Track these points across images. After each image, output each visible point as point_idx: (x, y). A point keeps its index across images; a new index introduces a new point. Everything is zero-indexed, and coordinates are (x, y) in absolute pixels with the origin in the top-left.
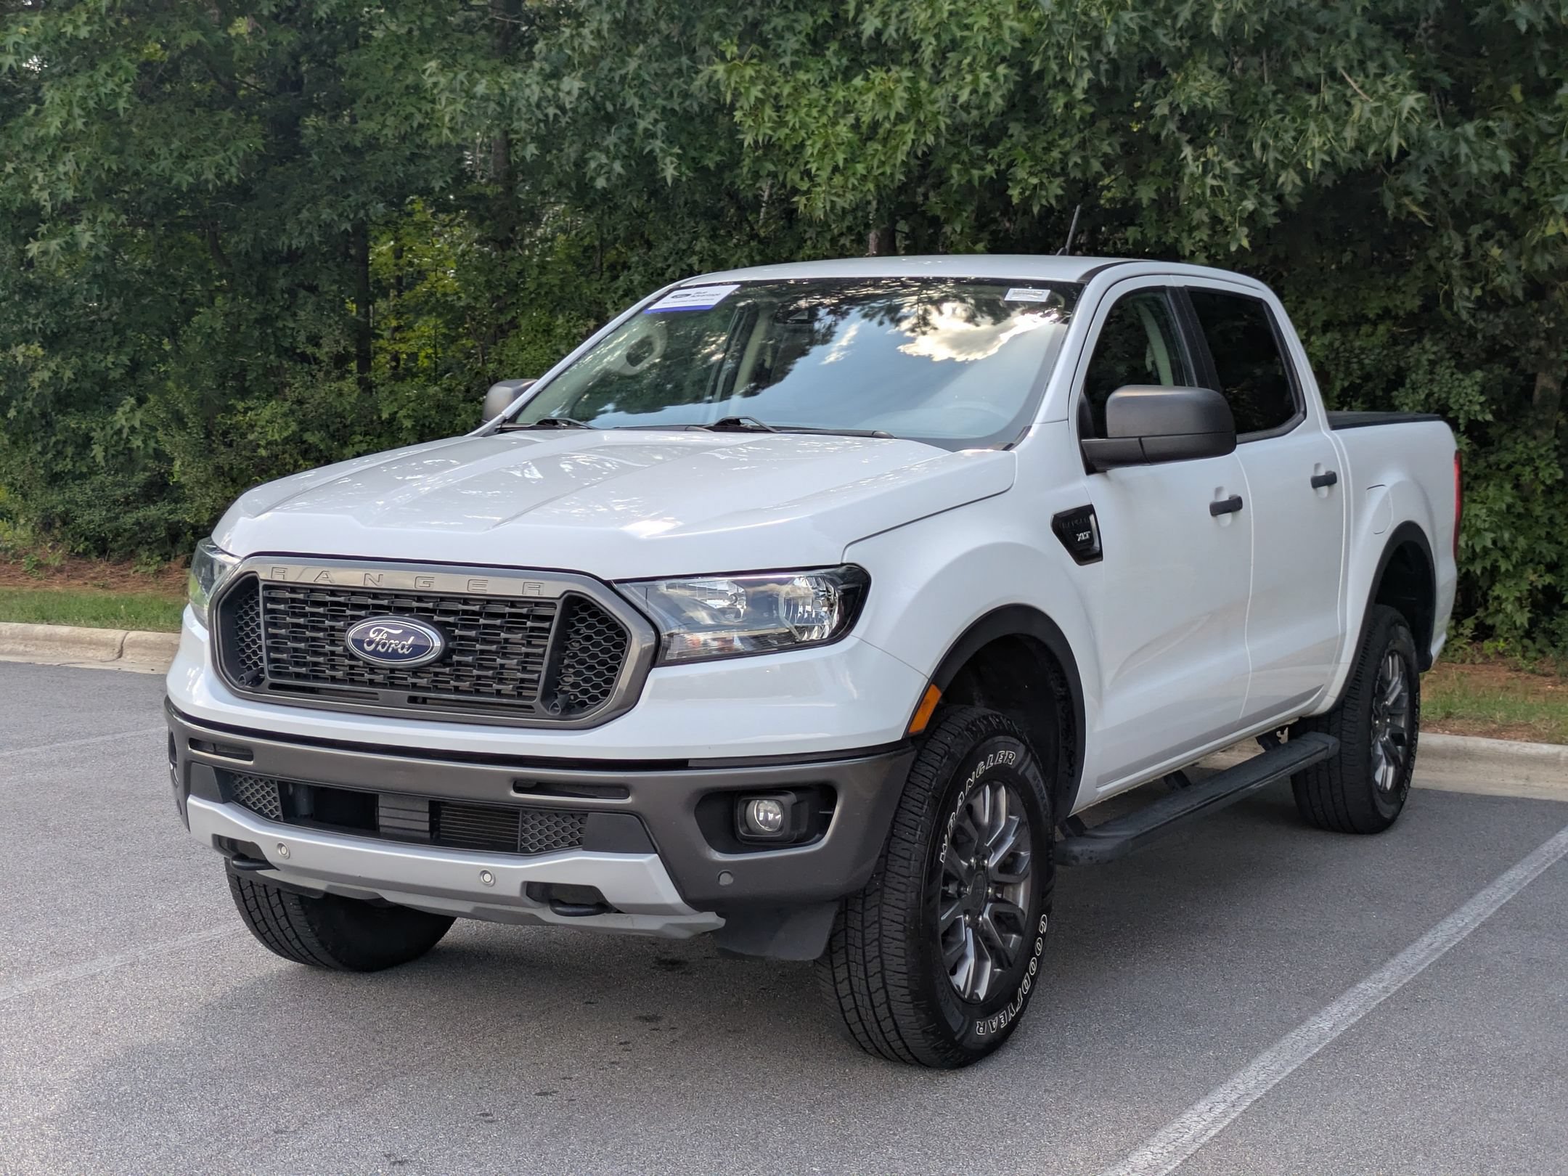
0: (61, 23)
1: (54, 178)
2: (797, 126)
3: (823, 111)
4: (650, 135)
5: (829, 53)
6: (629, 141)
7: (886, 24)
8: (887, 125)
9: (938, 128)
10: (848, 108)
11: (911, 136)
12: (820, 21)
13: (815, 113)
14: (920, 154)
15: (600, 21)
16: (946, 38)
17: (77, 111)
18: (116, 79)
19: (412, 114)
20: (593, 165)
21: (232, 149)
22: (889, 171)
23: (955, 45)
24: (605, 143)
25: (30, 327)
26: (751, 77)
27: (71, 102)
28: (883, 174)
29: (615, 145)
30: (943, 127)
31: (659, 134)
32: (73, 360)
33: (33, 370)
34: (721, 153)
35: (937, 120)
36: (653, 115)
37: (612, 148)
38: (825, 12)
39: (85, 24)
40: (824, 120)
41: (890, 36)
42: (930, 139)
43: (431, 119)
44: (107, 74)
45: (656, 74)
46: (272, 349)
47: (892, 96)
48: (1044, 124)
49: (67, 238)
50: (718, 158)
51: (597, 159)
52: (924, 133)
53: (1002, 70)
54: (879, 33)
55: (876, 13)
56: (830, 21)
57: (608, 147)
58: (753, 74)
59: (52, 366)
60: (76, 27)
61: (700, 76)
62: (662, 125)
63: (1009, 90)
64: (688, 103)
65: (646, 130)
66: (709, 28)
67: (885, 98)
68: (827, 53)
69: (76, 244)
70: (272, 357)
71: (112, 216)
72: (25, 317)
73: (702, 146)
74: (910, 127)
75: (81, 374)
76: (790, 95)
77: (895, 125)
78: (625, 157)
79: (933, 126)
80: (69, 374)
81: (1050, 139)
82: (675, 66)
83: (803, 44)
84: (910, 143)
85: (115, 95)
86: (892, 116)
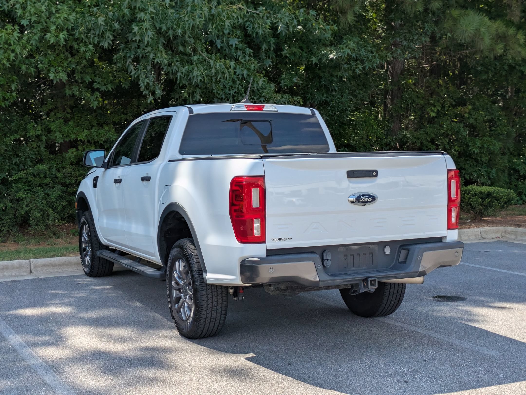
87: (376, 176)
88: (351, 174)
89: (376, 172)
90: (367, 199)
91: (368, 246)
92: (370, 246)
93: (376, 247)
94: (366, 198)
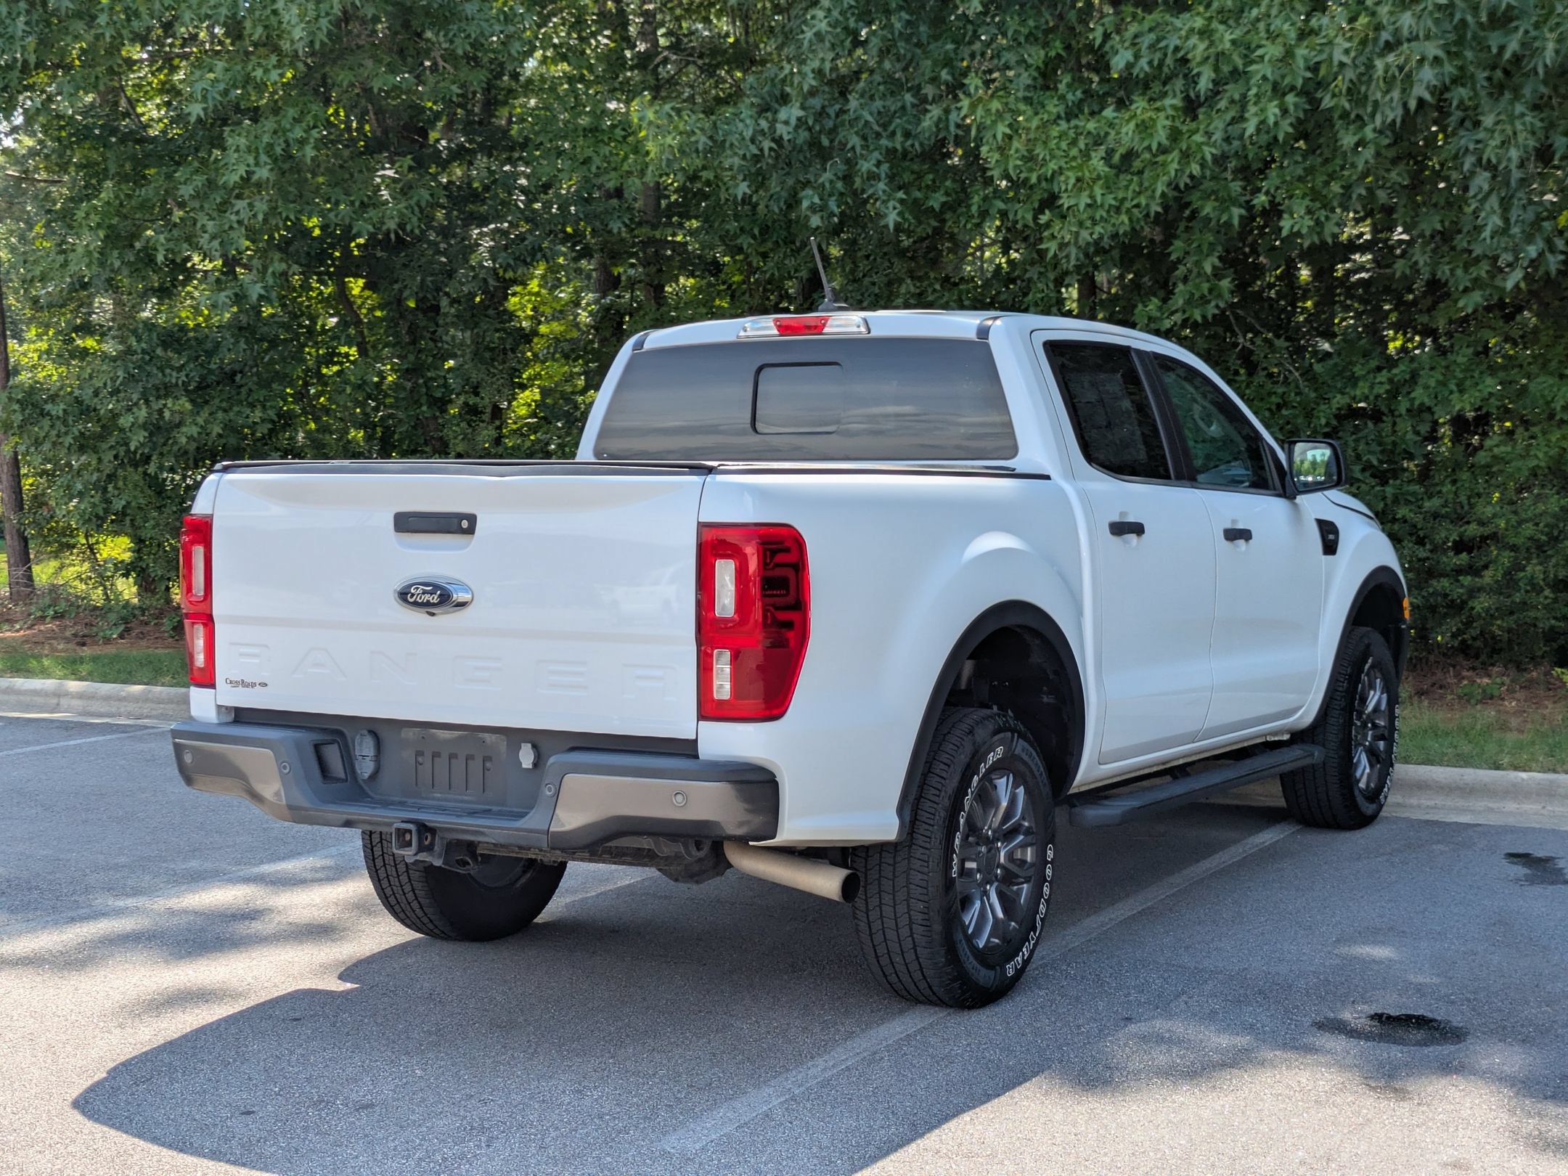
0: (250, 67)
1: (226, 227)
2: (1048, 158)
3: (1074, 143)
4: (872, 177)
5: (1062, 87)
6: (847, 178)
7: (1137, 56)
8: (1147, 156)
9: (1203, 158)
10: (1098, 141)
11: (1175, 166)
12: (1053, 54)
13: (1064, 145)
14: (1182, 186)
15: (823, 60)
16: (1226, 69)
17: (263, 158)
18: (304, 125)
19: (590, 158)
20: (805, 204)
21: (415, 199)
22: (1144, 202)
23: (1236, 74)
24: (821, 181)
25: (174, 381)
26: (998, 111)
27: (257, 148)
28: (1137, 206)
29: (831, 182)
30: (1209, 157)
31: (883, 176)
32: (220, 415)
33: (179, 425)
34: (947, 194)
35: (1202, 151)
36: (876, 155)
37: (827, 185)
38: (1058, 44)
39: (275, 67)
40: (1074, 152)
41: (1142, 69)
42: (1195, 169)
43: (609, 163)
44: (294, 119)
45: (879, 113)
46: (424, 399)
47: (1154, 126)
48: (1321, 155)
49: (237, 290)
50: (944, 199)
51: (809, 198)
52: (1188, 163)
53: (1290, 99)
54: (1129, 66)
55: (1127, 44)
56: (1063, 54)
57: (823, 185)
58: (1000, 107)
59: (200, 420)
60: (266, 71)
61: (929, 115)
62: (885, 167)
63: (1298, 118)
64: (909, 143)
65: (869, 172)
66: (935, 63)
67: (1144, 128)
68: (1060, 86)
69: (246, 297)
70: (424, 408)
71: (284, 266)
72: (168, 371)
73: (928, 186)
74: (1173, 158)
75: (229, 427)
76: (1038, 128)
77: (1155, 156)
78: (841, 194)
79: (1199, 156)
80: (217, 429)
81: (1330, 170)
82: (899, 104)
83: (1035, 79)
84: (1173, 174)
85: (302, 142)
86: (1154, 147)
87: (471, 531)
88: (407, 523)
89: (472, 519)
90: (427, 597)
91: (481, 735)
92: (486, 736)
93: (502, 744)
94: (424, 592)
